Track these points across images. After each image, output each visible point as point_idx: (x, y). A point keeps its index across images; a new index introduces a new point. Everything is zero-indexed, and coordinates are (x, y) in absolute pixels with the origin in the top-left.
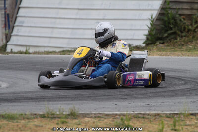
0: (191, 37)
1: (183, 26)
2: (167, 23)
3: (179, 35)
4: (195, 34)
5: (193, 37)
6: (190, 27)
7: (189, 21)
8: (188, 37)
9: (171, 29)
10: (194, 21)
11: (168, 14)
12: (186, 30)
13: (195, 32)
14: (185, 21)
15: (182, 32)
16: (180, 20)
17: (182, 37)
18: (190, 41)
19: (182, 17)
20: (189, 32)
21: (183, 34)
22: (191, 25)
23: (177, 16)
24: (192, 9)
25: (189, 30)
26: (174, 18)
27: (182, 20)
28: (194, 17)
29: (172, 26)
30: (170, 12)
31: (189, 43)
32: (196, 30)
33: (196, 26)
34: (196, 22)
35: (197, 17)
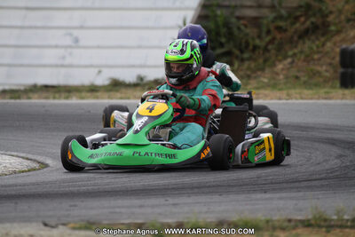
0: (261, 61)
1: (244, 41)
2: (213, 33)
3: (237, 57)
4: (267, 55)
5: (265, 61)
6: (257, 42)
7: (255, 30)
8: (255, 60)
9: (222, 45)
10: (264, 29)
11: (216, 16)
12: (251, 47)
13: (269, 51)
14: (248, 31)
15: (242, 52)
16: (239, 28)
17: (242, 60)
18: (259, 70)
19: (242, 22)
20: (257, 52)
21: (246, 55)
22: (259, 37)
23: (234, 20)
24: (260, 6)
25: (255, 48)
26: (227, 25)
27: (242, 27)
29: (223, 40)
30: (219, 12)
31: (259, 73)
32: (270, 47)
33: (268, 39)
34: (269, 32)
35: (273, 22)
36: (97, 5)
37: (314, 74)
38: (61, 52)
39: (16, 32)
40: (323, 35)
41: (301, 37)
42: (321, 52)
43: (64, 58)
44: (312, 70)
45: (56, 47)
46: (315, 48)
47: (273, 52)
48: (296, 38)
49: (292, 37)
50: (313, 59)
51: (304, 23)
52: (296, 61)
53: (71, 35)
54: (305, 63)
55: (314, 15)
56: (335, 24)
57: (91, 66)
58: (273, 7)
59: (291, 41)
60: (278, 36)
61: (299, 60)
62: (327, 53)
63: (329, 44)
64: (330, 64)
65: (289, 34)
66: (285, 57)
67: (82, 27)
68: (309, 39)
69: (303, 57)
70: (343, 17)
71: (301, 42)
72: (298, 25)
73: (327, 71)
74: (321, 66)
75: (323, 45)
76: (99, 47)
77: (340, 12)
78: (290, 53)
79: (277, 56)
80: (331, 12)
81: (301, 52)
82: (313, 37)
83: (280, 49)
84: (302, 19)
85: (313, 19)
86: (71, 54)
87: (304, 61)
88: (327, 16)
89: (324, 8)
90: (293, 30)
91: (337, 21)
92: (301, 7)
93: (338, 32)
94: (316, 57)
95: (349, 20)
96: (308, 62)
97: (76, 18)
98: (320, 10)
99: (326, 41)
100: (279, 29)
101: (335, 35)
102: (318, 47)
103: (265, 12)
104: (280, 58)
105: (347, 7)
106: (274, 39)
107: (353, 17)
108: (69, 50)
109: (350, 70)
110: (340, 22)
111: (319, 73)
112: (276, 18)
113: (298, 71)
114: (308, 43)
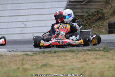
4: (86, 27)
6: (83, 23)
7: (82, 19)
10: (84, 19)
13: (86, 26)
19: (77, 17)
22: (83, 21)
23: (75, 16)
24: (83, 12)
28: (84, 16)
32: (86, 25)
33: (86, 22)
34: (86, 20)
35: (87, 17)
36: (31, 14)
37: (100, 32)
38: (21, 29)
39: (6, 24)
40: (103, 20)
41: (96, 21)
42: (102, 25)
43: (22, 31)
44: (100, 31)
45: (19, 27)
46: (100, 24)
47: (87, 26)
48: (94, 21)
49: (93, 21)
50: (100, 28)
51: (97, 16)
52: (95, 28)
53: (24, 23)
54: (97, 29)
55: (100, 14)
56: (107, 17)
57: (31, 33)
58: (87, 12)
59: (93, 22)
60: (89, 21)
61: (96, 28)
62: (104, 25)
63: (105, 23)
64: (105, 29)
65: (92, 20)
66: (91, 27)
67: (27, 21)
68: (99, 21)
69: (97, 27)
70: (109, 14)
71: (96, 22)
72: (95, 17)
73: (104, 31)
74: (103, 29)
75: (103, 23)
76: (32, 27)
77: (108, 12)
78: (93, 26)
79: (89, 27)
80: (105, 13)
81: (96, 26)
82: (100, 21)
83: (89, 25)
84: (96, 15)
85: (100, 15)
86: (24, 30)
87: (97, 28)
88: (104, 14)
89: (103, 12)
90: (93, 19)
91: (107, 16)
92: (96, 12)
93: (108, 19)
94: (101, 27)
95: (111, 15)
96: (98, 28)
97: (25, 18)
98: (102, 12)
99: (104, 22)
100: (89, 19)
101: (107, 20)
102: (101, 24)
103: (85, 13)
104: (90, 28)
105: (110, 11)
106: (88, 22)
107: (112, 14)
108: (23, 28)
109: (111, 29)
110: (108, 16)
111: (102, 32)
112: (88, 15)
113: (96, 31)
114: (98, 23)
